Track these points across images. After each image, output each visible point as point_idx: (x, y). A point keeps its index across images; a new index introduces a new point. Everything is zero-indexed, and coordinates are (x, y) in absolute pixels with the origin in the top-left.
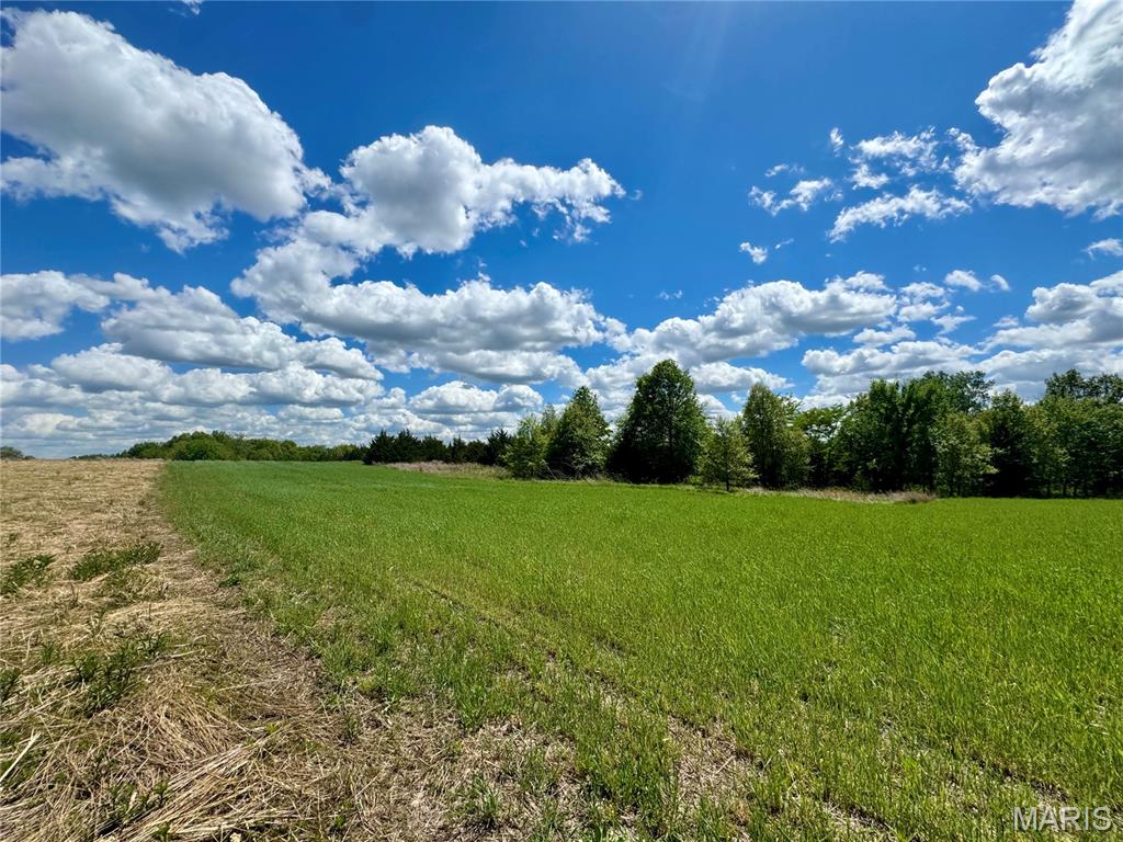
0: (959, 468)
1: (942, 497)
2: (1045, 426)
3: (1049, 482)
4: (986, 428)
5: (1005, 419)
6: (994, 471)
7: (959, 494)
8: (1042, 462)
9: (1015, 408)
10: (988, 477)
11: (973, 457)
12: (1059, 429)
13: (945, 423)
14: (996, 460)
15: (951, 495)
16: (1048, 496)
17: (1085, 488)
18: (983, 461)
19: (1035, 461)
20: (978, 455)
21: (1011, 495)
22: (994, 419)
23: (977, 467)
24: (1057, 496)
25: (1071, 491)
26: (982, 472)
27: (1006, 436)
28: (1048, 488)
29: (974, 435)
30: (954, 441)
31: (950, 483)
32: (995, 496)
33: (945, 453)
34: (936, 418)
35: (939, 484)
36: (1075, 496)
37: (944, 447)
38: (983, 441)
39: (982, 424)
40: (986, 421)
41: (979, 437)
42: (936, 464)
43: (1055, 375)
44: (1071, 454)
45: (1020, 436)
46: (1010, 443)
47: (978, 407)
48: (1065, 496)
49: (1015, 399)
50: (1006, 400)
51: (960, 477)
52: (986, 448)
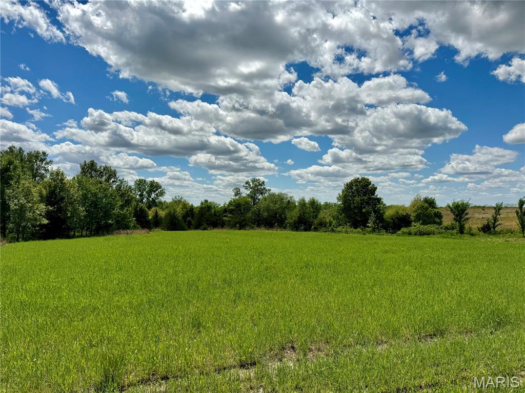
0: (25, 220)
1: (10, 242)
2: (76, 193)
3: (74, 228)
4: (44, 192)
5: (56, 187)
6: (45, 221)
7: (23, 239)
8: (72, 216)
9: (62, 180)
10: (42, 226)
11: (34, 212)
12: (82, 195)
13: (18, 187)
14: (48, 215)
15: (18, 241)
16: (73, 237)
17: (91, 232)
18: (40, 215)
19: (69, 215)
20: (37, 211)
21: (53, 238)
22: (50, 186)
23: (36, 220)
24: (78, 237)
25: (84, 233)
26: (38, 223)
27: (55, 198)
28: (74, 233)
29: (36, 197)
30: (23, 201)
31: (18, 232)
32: (45, 239)
33: (16, 210)
34: (12, 182)
35: (10, 232)
36: (86, 236)
37: (15, 205)
38: (41, 201)
39: (42, 189)
40: (45, 188)
41: (39, 198)
42: (9, 217)
43: (85, 162)
44: (87, 211)
45: (63, 198)
46: (56, 203)
47: (42, 176)
48: (82, 236)
49: (62, 174)
50: (58, 175)
51: (24, 227)
52: (42, 206)
